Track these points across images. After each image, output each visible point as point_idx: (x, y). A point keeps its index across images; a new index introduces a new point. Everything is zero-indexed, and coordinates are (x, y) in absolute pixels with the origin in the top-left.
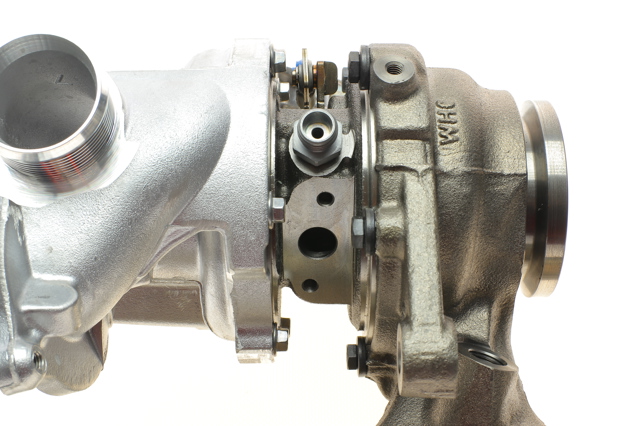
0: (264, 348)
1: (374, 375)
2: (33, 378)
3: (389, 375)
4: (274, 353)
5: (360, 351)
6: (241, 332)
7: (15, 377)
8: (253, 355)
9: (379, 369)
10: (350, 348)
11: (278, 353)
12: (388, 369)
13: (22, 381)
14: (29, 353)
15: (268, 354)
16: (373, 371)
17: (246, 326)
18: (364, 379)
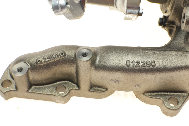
0: (135, 14)
1: (167, 28)
2: (65, 10)
3: (172, 29)
4: (138, 16)
5: (164, 20)
6: (128, 8)
7: (60, 9)
8: (131, 16)
9: (169, 26)
10: (160, 19)
11: (139, 16)
12: (172, 27)
13: (62, 10)
14: (65, 1)
15: (136, 16)
16: (167, 27)
17: (130, 6)
18: (163, 29)
